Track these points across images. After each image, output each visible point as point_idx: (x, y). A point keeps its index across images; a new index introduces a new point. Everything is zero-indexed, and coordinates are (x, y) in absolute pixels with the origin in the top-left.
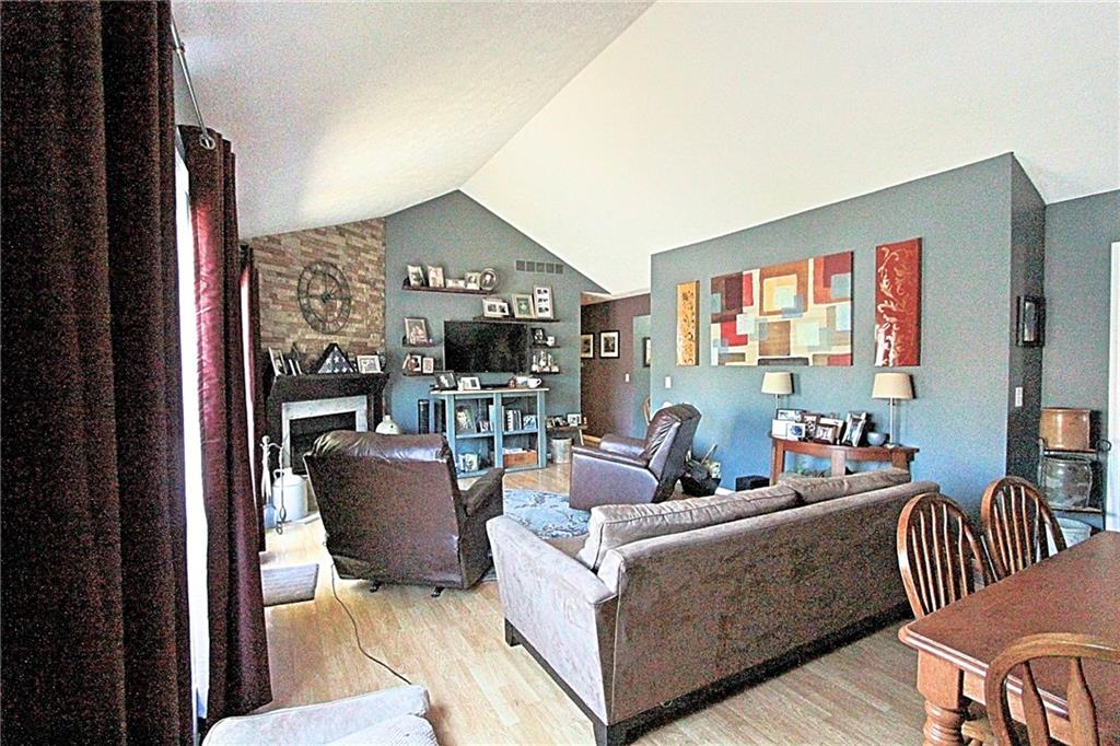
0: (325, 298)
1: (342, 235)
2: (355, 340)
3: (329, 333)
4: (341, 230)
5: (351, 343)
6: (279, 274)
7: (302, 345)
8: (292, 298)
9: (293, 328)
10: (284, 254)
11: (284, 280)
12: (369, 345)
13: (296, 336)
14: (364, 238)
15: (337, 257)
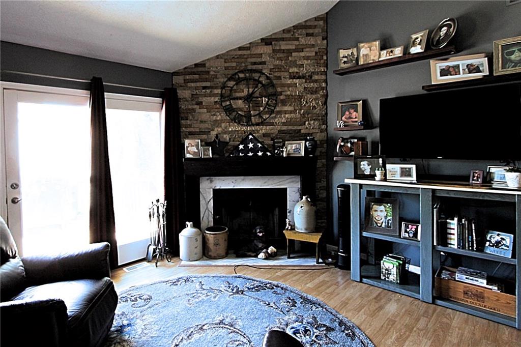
0: (249, 98)
1: (267, 44)
2: (285, 128)
3: (253, 125)
4: (266, 41)
5: (280, 131)
6: (204, 88)
7: (225, 136)
8: (216, 102)
9: (217, 123)
10: (208, 72)
11: (208, 91)
12: (303, 131)
13: (220, 129)
14: (297, 39)
15: (264, 63)
